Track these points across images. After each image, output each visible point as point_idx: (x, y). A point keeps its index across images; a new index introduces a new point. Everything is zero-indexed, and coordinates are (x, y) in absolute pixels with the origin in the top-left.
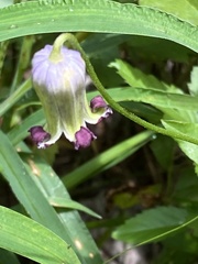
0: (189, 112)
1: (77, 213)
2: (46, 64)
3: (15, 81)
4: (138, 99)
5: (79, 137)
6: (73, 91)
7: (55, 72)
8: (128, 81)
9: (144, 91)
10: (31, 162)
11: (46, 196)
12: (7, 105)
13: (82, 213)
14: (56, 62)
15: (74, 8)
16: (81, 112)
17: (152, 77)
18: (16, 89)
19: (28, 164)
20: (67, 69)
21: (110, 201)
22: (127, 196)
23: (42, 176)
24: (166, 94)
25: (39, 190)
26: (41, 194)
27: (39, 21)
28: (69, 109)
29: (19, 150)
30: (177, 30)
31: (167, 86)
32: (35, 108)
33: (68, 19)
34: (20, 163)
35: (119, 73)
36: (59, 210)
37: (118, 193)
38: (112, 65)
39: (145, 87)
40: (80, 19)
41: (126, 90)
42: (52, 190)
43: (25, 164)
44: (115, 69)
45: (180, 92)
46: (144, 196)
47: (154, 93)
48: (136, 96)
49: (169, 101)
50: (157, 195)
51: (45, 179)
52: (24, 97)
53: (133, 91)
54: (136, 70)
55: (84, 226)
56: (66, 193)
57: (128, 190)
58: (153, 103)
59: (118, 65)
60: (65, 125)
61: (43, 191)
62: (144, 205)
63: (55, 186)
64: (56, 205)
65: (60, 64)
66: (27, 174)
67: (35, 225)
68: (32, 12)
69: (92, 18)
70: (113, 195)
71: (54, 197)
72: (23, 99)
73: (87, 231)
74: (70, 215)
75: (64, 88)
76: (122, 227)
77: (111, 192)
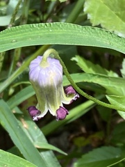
0: (122, 89)
1: (51, 152)
2: (38, 69)
3: (11, 68)
4: (90, 81)
5: (59, 113)
6: (55, 85)
7: (44, 74)
8: (83, 70)
9: (94, 75)
10: (22, 120)
11: (32, 141)
12: (6, 83)
13: (55, 152)
14: (45, 67)
15: (52, 29)
16: (60, 97)
17: (98, 66)
18: (12, 73)
19: (20, 121)
20: (51, 71)
21: (72, 142)
22: (82, 139)
23: (30, 129)
24: (108, 77)
25: (27, 138)
26: (29, 140)
27: (31, 37)
28: (53, 96)
29: (14, 112)
30: (117, 42)
31: (107, 71)
32: (24, 86)
33: (49, 36)
34: (15, 121)
35: (78, 64)
36: (41, 150)
37: (76, 137)
38: (73, 59)
39: (94, 73)
40: (56, 36)
41: (83, 75)
42: (36, 137)
43: (18, 121)
44: (75, 62)
45: (116, 75)
46: (93, 139)
47: (100, 77)
48: (89, 79)
49: (110, 82)
50: (101, 139)
51: (32, 131)
52: (17, 79)
53: (87, 76)
54: (88, 62)
55: (56, 160)
56: (44, 139)
57: (82, 135)
58: (100, 83)
59: (77, 59)
60: (50, 106)
61: (30, 138)
62: (93, 145)
63: (37, 135)
64: (38, 147)
65: (47, 68)
66: (20, 127)
67: (28, 163)
68: (26, 32)
69: (64, 35)
70: (74, 138)
71: (37, 142)
72: (17, 80)
73: (58, 163)
74: (48, 153)
75: (50, 83)
76: (80, 160)
77: (72, 136)
